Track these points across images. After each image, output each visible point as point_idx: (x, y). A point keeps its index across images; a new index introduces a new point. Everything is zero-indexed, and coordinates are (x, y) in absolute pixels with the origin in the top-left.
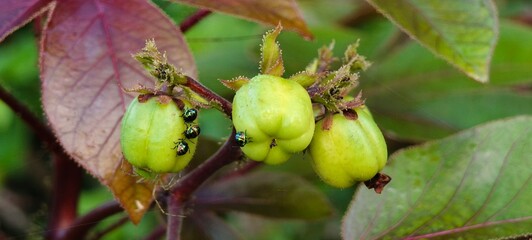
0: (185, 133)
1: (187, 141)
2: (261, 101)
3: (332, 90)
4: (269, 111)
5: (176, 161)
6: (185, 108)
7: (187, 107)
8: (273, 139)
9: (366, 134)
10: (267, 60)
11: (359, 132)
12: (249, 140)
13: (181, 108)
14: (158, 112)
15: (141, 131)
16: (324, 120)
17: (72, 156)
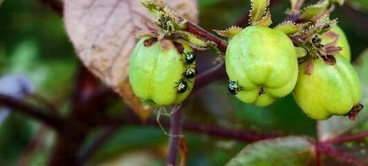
0: (184, 74)
1: (186, 80)
2: (251, 56)
3: (313, 40)
4: (258, 64)
5: (177, 98)
6: (185, 51)
7: (187, 50)
8: (262, 88)
9: (343, 76)
10: (256, 10)
11: (338, 76)
12: (241, 88)
13: (181, 51)
14: (161, 55)
15: (146, 72)
16: (306, 63)
17: (90, 69)
